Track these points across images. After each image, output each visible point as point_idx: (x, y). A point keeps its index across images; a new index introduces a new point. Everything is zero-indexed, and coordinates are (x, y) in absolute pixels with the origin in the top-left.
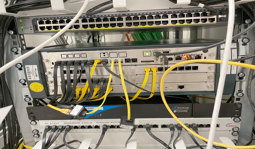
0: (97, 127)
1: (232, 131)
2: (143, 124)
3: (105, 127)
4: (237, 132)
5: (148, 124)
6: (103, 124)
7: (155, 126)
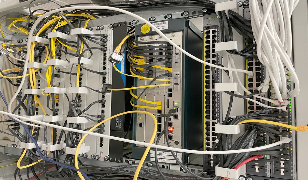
0: (105, 68)
1: (95, 155)
2: (105, 98)
3: (104, 73)
4: (95, 158)
5: (105, 101)
6: (107, 72)
7: (103, 106)
